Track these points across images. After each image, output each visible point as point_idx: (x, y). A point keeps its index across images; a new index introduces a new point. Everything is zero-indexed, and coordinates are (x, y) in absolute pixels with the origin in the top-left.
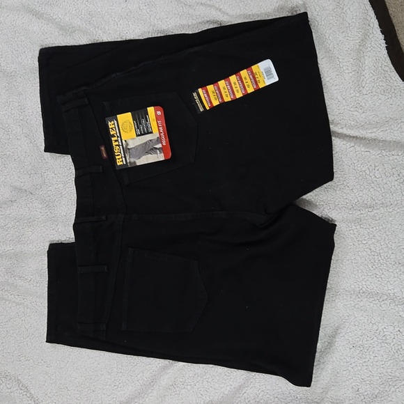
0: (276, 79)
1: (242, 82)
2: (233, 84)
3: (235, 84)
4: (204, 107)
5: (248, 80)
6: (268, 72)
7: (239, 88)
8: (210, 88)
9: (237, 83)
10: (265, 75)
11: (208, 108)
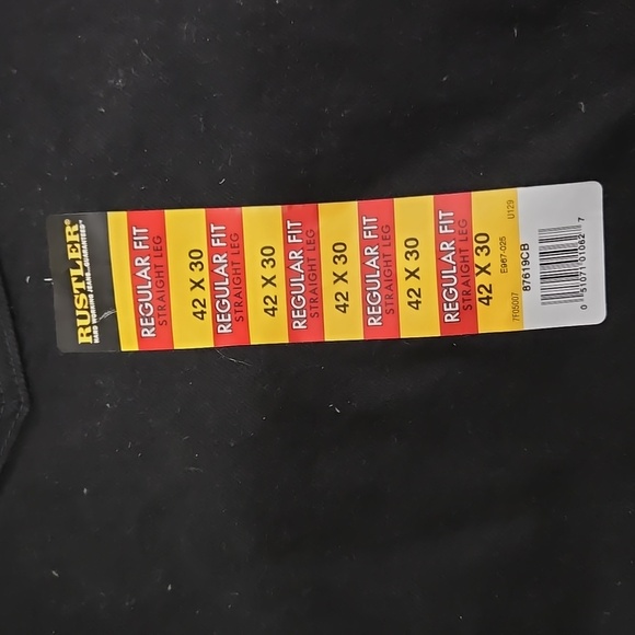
0: (591, 309)
1: (388, 262)
2: (326, 254)
3: (340, 255)
4: (109, 327)
5: (427, 263)
6: (559, 258)
7: (354, 287)
8: (187, 227)
9: (353, 252)
10: (535, 271)
11: (129, 343)
